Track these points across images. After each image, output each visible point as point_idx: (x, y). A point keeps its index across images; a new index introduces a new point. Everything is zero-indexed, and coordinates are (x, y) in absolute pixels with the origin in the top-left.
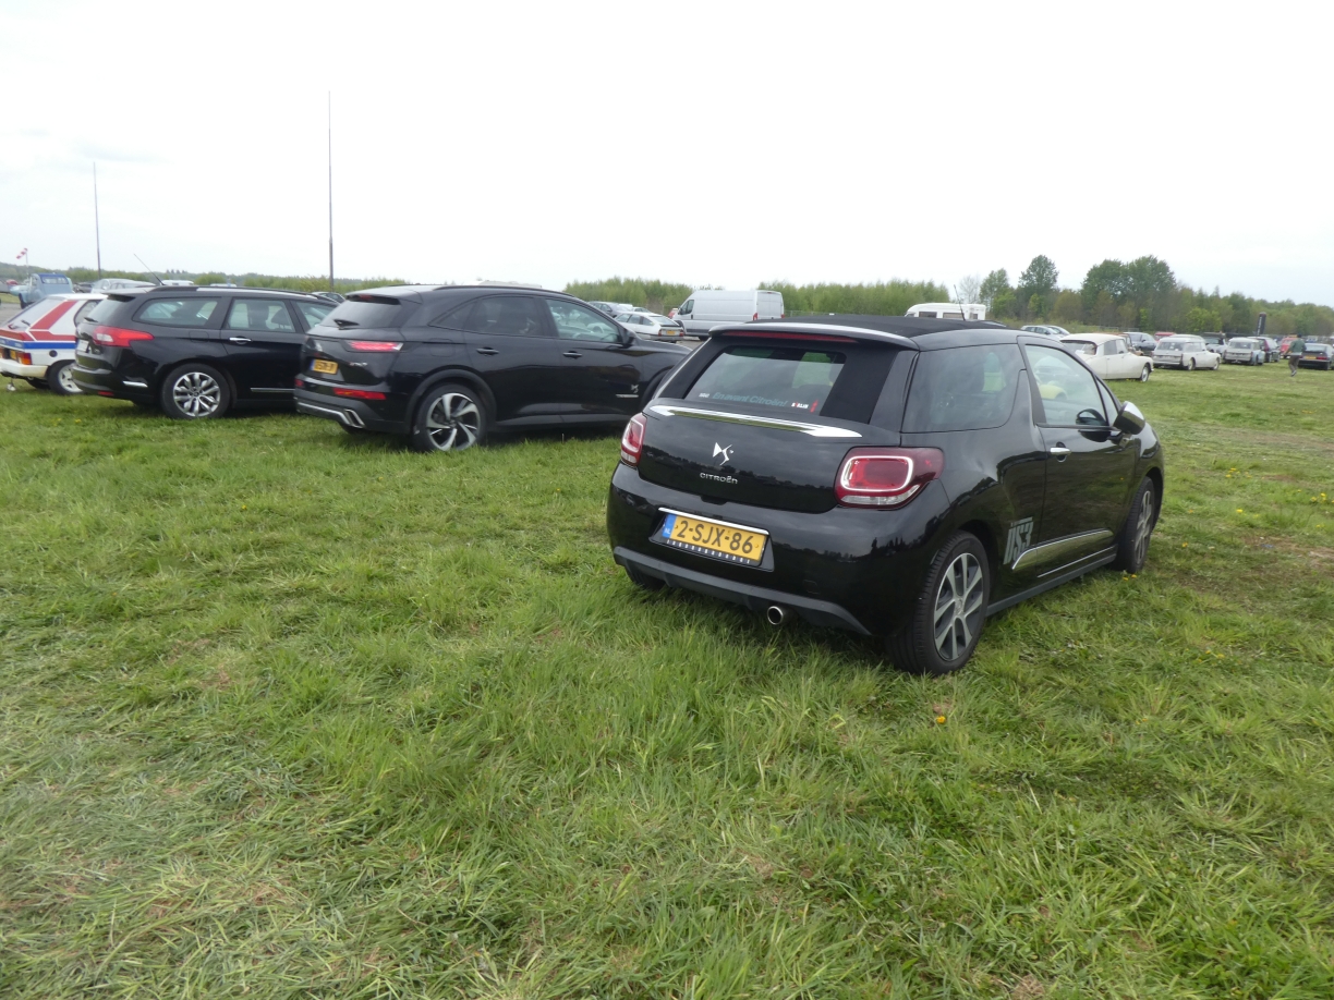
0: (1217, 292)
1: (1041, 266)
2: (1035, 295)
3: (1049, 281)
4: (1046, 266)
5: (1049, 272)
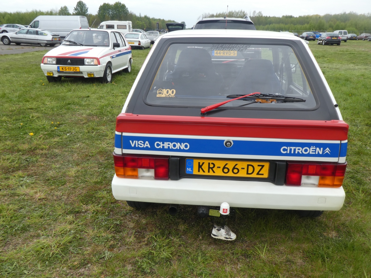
0: (140, 15)
1: (81, 5)
3: (85, 11)
4: (83, 5)
5: (85, 7)
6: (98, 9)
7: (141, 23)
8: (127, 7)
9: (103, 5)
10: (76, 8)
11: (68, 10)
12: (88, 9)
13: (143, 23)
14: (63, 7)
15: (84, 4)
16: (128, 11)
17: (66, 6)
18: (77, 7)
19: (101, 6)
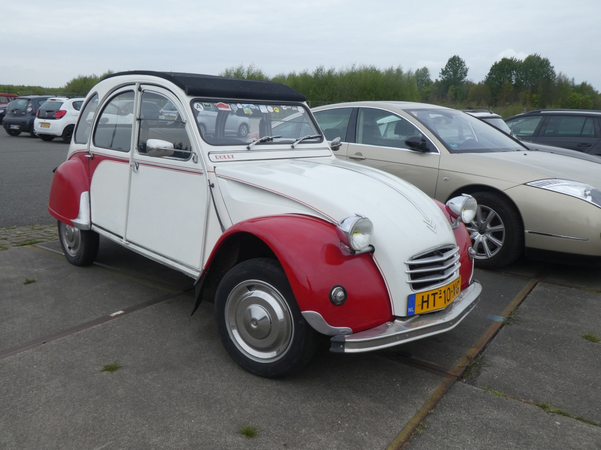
1: (455, 65)
2: (453, 86)
3: (462, 75)
4: (459, 64)
5: (462, 68)
6: (489, 71)
7: (581, 98)
8: (551, 65)
9: (500, 62)
10: (444, 70)
11: (428, 75)
12: (467, 71)
13: (587, 98)
14: (420, 68)
15: (462, 62)
16: (553, 73)
17: (426, 67)
18: (446, 68)
19: (495, 63)
